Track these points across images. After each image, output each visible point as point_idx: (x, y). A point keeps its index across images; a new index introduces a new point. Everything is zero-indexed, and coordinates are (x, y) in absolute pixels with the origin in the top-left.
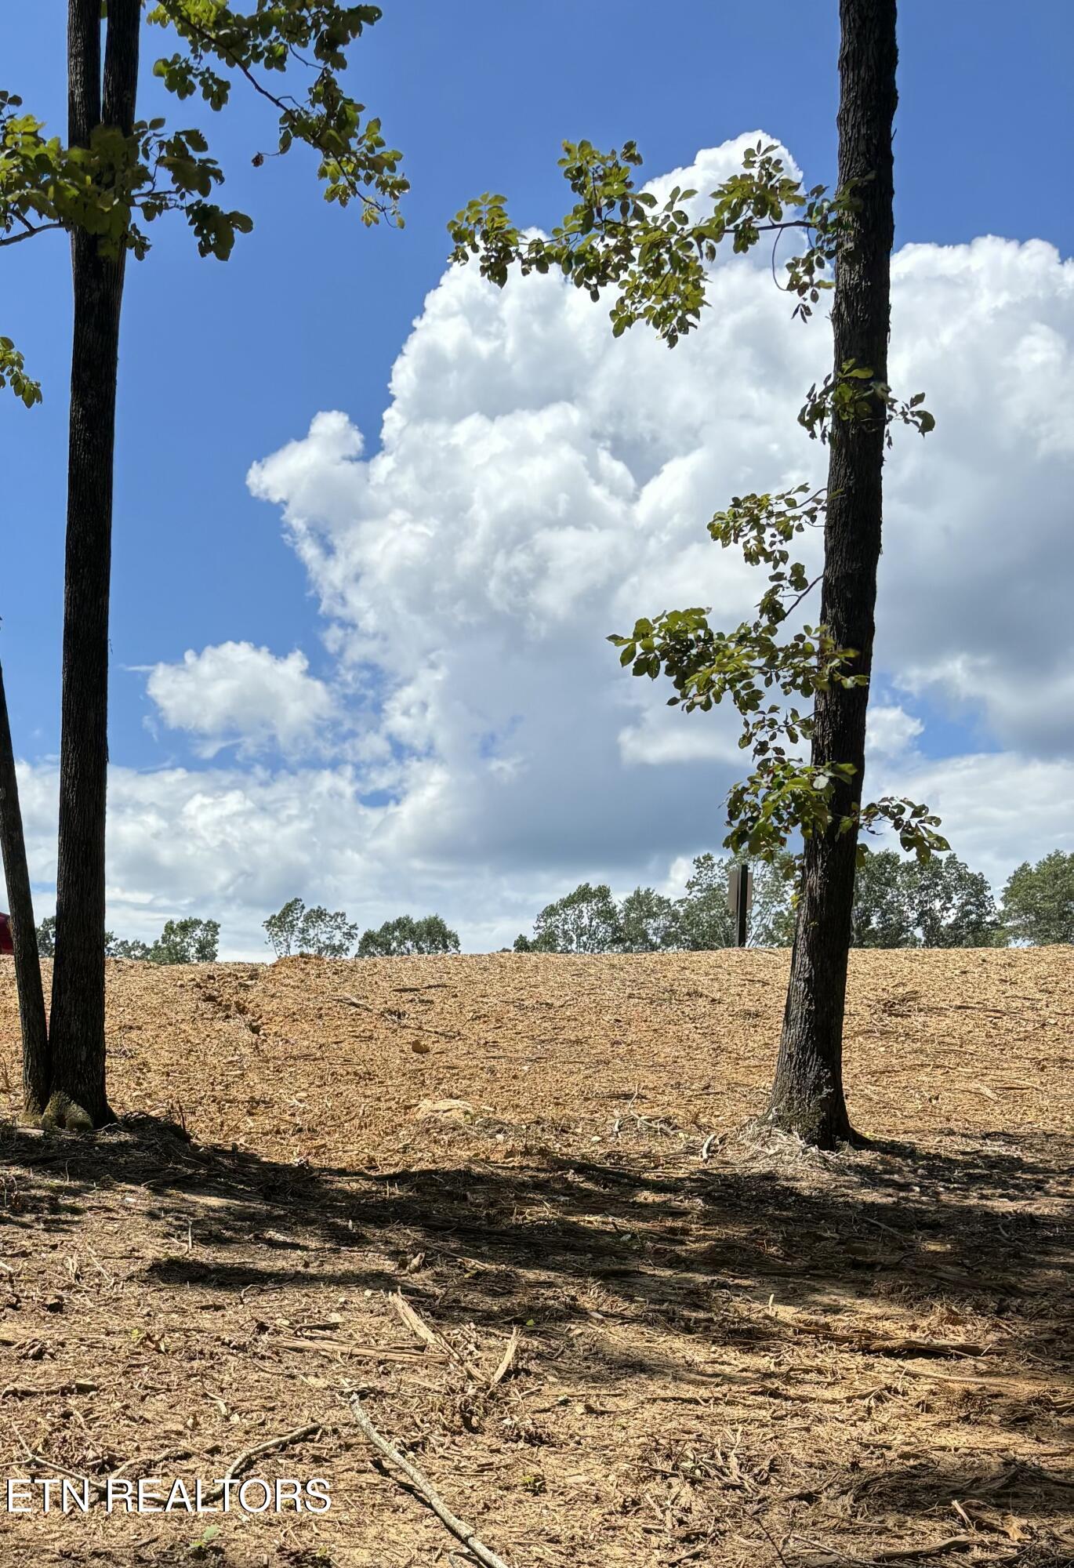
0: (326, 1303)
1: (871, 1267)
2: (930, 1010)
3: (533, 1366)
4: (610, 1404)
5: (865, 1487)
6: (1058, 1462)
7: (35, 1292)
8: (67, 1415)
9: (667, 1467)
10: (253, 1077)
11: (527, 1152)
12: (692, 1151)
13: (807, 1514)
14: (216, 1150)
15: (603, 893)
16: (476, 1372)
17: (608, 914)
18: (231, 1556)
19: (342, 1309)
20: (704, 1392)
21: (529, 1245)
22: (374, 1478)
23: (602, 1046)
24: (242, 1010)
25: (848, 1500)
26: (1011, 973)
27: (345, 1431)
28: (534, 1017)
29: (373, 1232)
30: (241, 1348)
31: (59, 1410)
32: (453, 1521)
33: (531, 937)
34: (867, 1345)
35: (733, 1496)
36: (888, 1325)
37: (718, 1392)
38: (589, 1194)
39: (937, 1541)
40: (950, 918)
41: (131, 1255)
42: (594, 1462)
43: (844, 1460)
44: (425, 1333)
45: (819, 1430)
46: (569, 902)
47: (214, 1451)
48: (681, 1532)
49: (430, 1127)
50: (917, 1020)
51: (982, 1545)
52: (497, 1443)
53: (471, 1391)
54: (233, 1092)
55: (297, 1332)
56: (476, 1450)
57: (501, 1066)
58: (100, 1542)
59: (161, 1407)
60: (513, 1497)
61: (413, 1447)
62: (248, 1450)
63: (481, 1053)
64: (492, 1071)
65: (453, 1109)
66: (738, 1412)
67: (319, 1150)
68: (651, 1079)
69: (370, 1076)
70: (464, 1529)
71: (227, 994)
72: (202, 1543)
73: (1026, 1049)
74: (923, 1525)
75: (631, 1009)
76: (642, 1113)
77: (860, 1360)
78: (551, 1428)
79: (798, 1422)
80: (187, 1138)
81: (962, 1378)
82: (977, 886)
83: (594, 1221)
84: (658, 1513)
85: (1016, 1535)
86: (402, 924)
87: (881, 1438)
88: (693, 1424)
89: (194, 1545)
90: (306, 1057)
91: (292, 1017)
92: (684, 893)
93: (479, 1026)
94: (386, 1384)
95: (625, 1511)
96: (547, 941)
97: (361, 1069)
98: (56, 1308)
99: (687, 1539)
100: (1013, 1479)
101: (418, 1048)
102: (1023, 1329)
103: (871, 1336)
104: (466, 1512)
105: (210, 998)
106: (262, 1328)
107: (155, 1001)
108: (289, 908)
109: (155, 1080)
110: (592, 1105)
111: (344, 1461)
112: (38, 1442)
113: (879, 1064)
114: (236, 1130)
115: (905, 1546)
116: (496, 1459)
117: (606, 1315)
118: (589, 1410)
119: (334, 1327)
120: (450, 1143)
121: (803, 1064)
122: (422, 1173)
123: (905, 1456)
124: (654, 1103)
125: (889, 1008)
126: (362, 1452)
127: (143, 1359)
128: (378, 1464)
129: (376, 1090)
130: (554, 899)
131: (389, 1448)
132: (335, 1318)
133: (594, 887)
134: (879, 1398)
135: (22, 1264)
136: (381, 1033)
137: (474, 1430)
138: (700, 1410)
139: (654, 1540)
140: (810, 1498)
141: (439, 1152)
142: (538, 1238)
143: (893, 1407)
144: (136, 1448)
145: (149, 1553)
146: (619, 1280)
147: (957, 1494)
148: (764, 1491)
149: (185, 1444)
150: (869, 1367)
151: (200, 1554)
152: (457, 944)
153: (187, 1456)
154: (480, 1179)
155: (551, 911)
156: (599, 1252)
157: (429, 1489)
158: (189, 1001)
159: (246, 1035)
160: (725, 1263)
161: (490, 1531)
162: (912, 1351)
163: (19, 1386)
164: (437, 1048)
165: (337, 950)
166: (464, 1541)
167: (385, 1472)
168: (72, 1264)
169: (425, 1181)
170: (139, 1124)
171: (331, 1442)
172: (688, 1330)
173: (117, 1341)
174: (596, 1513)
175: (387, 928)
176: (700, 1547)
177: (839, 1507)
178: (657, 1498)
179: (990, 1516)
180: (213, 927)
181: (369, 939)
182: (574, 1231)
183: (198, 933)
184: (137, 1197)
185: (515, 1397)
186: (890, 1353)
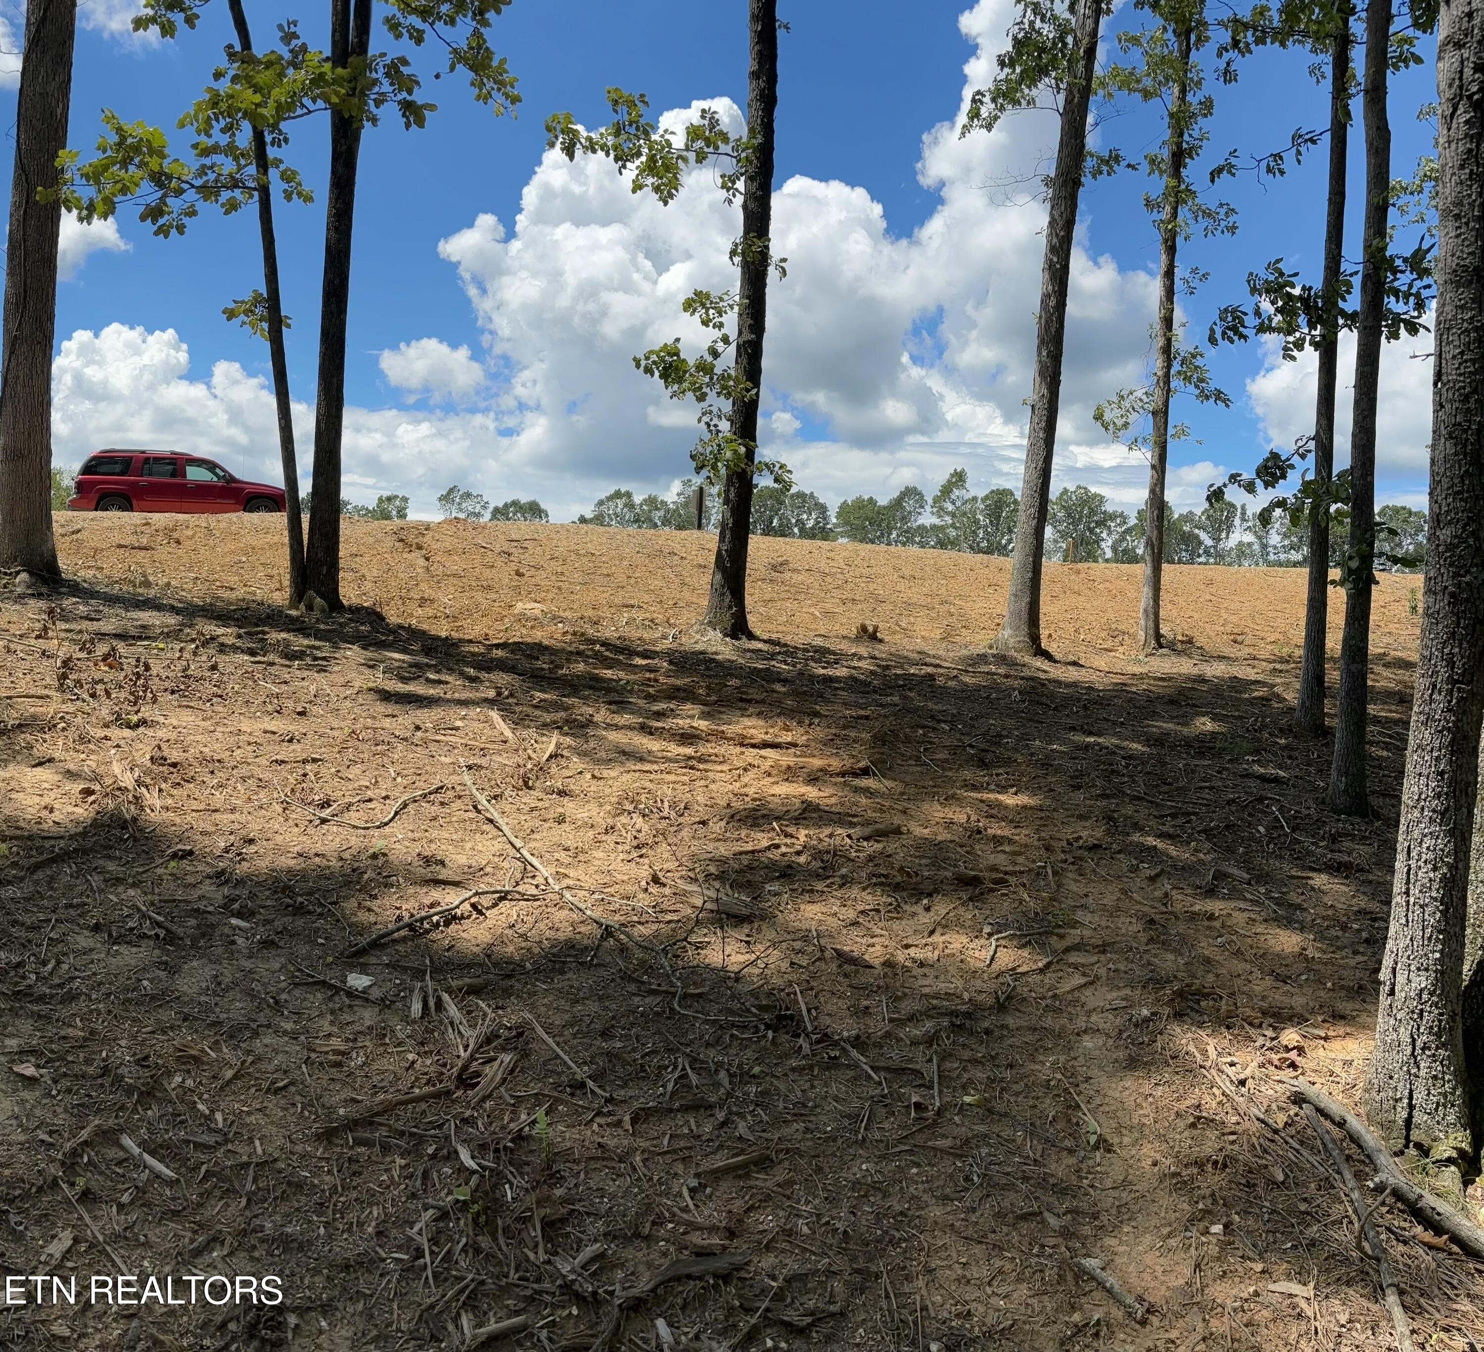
0: (456, 716)
1: (749, 701)
2: (794, 571)
3: (565, 753)
4: (605, 773)
5: (732, 817)
6: (827, 801)
7: (290, 704)
8: (305, 775)
9: (630, 808)
10: (424, 586)
11: (575, 634)
12: (665, 637)
13: (701, 831)
14: (401, 627)
15: (628, 495)
16: (533, 756)
17: (630, 506)
18: (391, 858)
19: (463, 718)
20: (655, 767)
21: (571, 686)
22: (472, 815)
23: (621, 579)
24: (420, 548)
25: (723, 823)
26: (832, 554)
27: (458, 788)
28: (584, 560)
29: (484, 675)
30: (405, 739)
31: (301, 772)
32: (513, 839)
33: (589, 515)
34: (743, 742)
35: (665, 823)
36: (753, 731)
37: (663, 767)
38: (607, 658)
39: (765, 843)
40: (810, 524)
41: (347, 685)
42: (593, 806)
43: (724, 803)
44: (508, 733)
45: (713, 787)
46: (610, 498)
47: (386, 798)
48: (635, 843)
49: (522, 618)
50: (787, 575)
51: (786, 845)
52: (541, 795)
53: (529, 766)
54: (412, 594)
55: (437, 730)
56: (529, 799)
57: (565, 586)
58: (319, 848)
59: (358, 772)
60: (547, 825)
61: (495, 797)
62: (405, 798)
63: (554, 578)
64: (559, 588)
65: (536, 609)
66: (671, 778)
67: (459, 629)
68: (646, 598)
69: (489, 588)
70: (518, 843)
71: (411, 539)
72: (376, 850)
73: (836, 593)
74: (760, 835)
75: (638, 559)
76: (639, 616)
77: (738, 749)
78: (572, 787)
79: (703, 783)
80: (383, 619)
81: (787, 759)
82: (823, 509)
83: (608, 673)
84: (624, 833)
85: (802, 839)
86: (515, 503)
87: (743, 791)
88: (648, 784)
89: (371, 851)
90: (454, 575)
91: (449, 552)
92: (675, 498)
93: (552, 563)
94: (483, 762)
95: (607, 832)
96: (599, 519)
97: (485, 583)
98: (302, 714)
99: (638, 847)
100: (805, 810)
101: (519, 574)
102: (820, 732)
103: (744, 737)
104: (521, 834)
105: (402, 540)
106: (418, 728)
107: (371, 540)
108: (451, 490)
109: (368, 585)
110: (613, 610)
111: (458, 804)
112: (288, 790)
113: (767, 597)
114: (411, 615)
115: (749, 847)
116: (540, 804)
117: (608, 725)
118: (594, 777)
119: (457, 729)
120: (532, 627)
121: (723, 594)
122: (515, 643)
123: (754, 800)
124: (646, 611)
125: (774, 568)
126: (467, 800)
127: (350, 744)
128: (475, 807)
129: (494, 596)
130: (603, 496)
131: (482, 799)
132: (459, 723)
133: (623, 490)
134: (745, 770)
135: (284, 687)
136: (499, 564)
137: (530, 788)
138: (652, 776)
139: (620, 848)
140: (704, 823)
141: (524, 632)
142: (576, 682)
143: (751, 774)
144: (342, 793)
145: (346, 855)
146: (619, 704)
147: (778, 819)
148: (681, 820)
149: (370, 794)
150: (743, 753)
151: (374, 856)
152: (547, 516)
153: (370, 800)
154: (547, 648)
155: (601, 503)
156: (609, 690)
157: (501, 822)
158: (389, 542)
159: (422, 562)
160: (673, 698)
161: (532, 845)
162: (766, 745)
163: (279, 757)
164: (528, 574)
165: (478, 515)
166: (518, 850)
167: (479, 812)
168: (313, 689)
169: (516, 648)
170: (356, 611)
171: (451, 794)
172: (651, 734)
173: (336, 733)
174: (591, 833)
175: (506, 506)
176: (644, 851)
177: (717, 827)
178: (624, 825)
179: (791, 830)
180: (405, 500)
181: (496, 510)
182: (596, 678)
183: (397, 503)
184: (353, 653)
185: (554, 770)
186: (753, 746)
